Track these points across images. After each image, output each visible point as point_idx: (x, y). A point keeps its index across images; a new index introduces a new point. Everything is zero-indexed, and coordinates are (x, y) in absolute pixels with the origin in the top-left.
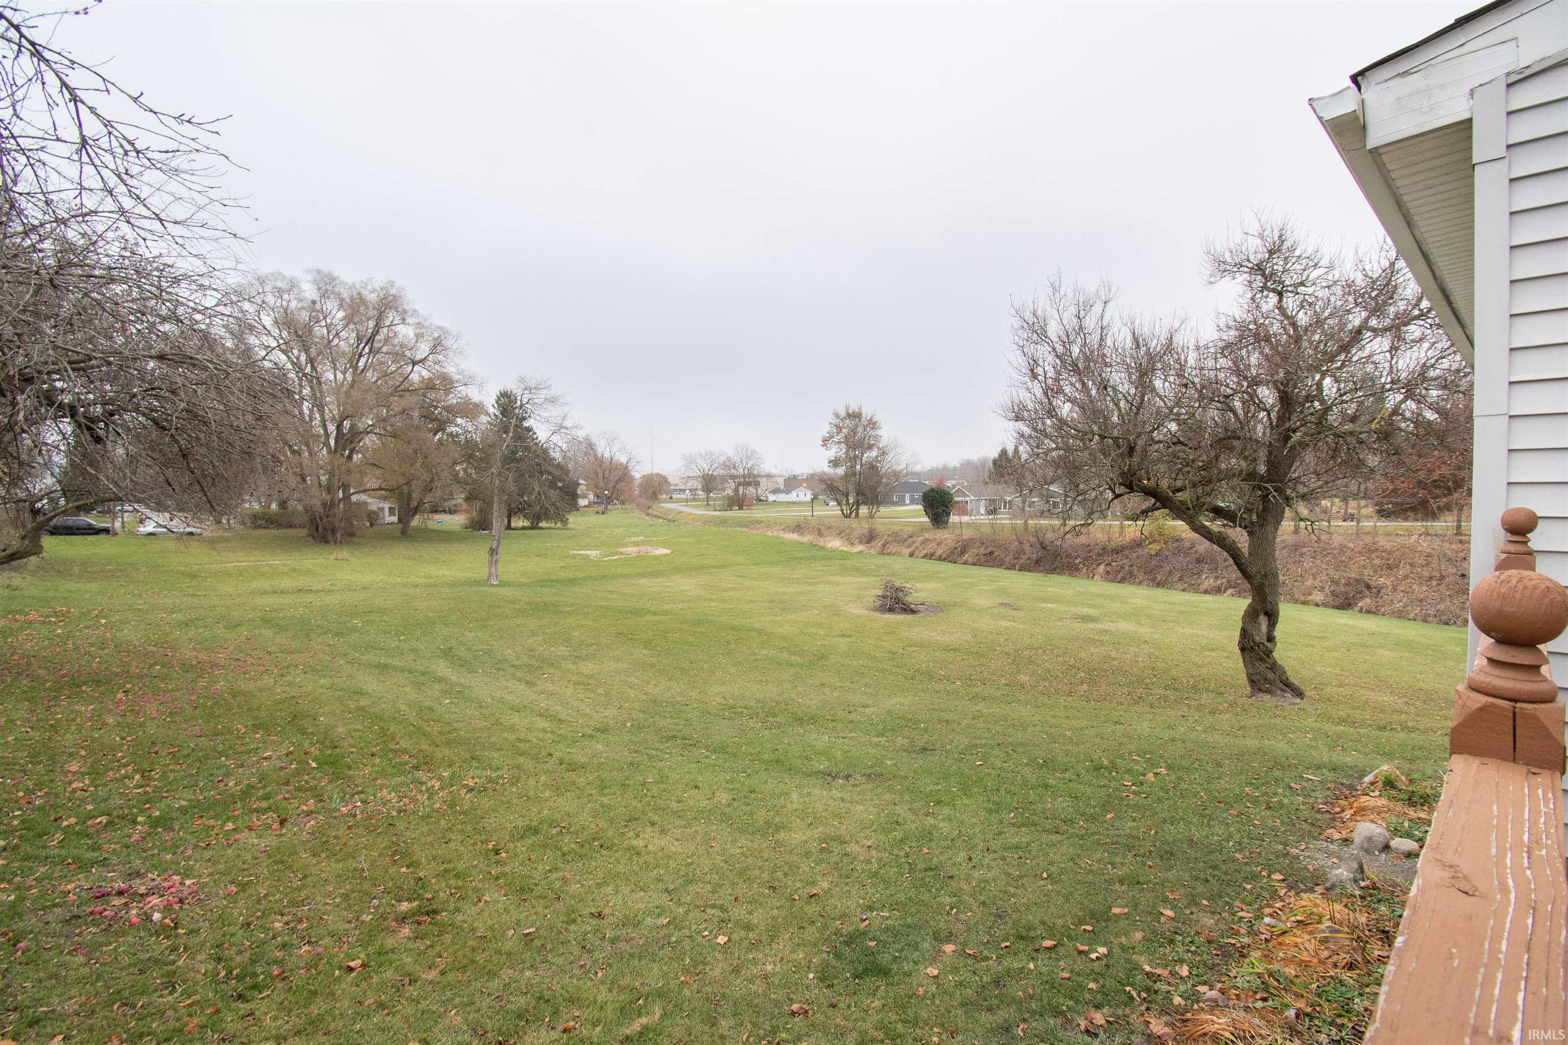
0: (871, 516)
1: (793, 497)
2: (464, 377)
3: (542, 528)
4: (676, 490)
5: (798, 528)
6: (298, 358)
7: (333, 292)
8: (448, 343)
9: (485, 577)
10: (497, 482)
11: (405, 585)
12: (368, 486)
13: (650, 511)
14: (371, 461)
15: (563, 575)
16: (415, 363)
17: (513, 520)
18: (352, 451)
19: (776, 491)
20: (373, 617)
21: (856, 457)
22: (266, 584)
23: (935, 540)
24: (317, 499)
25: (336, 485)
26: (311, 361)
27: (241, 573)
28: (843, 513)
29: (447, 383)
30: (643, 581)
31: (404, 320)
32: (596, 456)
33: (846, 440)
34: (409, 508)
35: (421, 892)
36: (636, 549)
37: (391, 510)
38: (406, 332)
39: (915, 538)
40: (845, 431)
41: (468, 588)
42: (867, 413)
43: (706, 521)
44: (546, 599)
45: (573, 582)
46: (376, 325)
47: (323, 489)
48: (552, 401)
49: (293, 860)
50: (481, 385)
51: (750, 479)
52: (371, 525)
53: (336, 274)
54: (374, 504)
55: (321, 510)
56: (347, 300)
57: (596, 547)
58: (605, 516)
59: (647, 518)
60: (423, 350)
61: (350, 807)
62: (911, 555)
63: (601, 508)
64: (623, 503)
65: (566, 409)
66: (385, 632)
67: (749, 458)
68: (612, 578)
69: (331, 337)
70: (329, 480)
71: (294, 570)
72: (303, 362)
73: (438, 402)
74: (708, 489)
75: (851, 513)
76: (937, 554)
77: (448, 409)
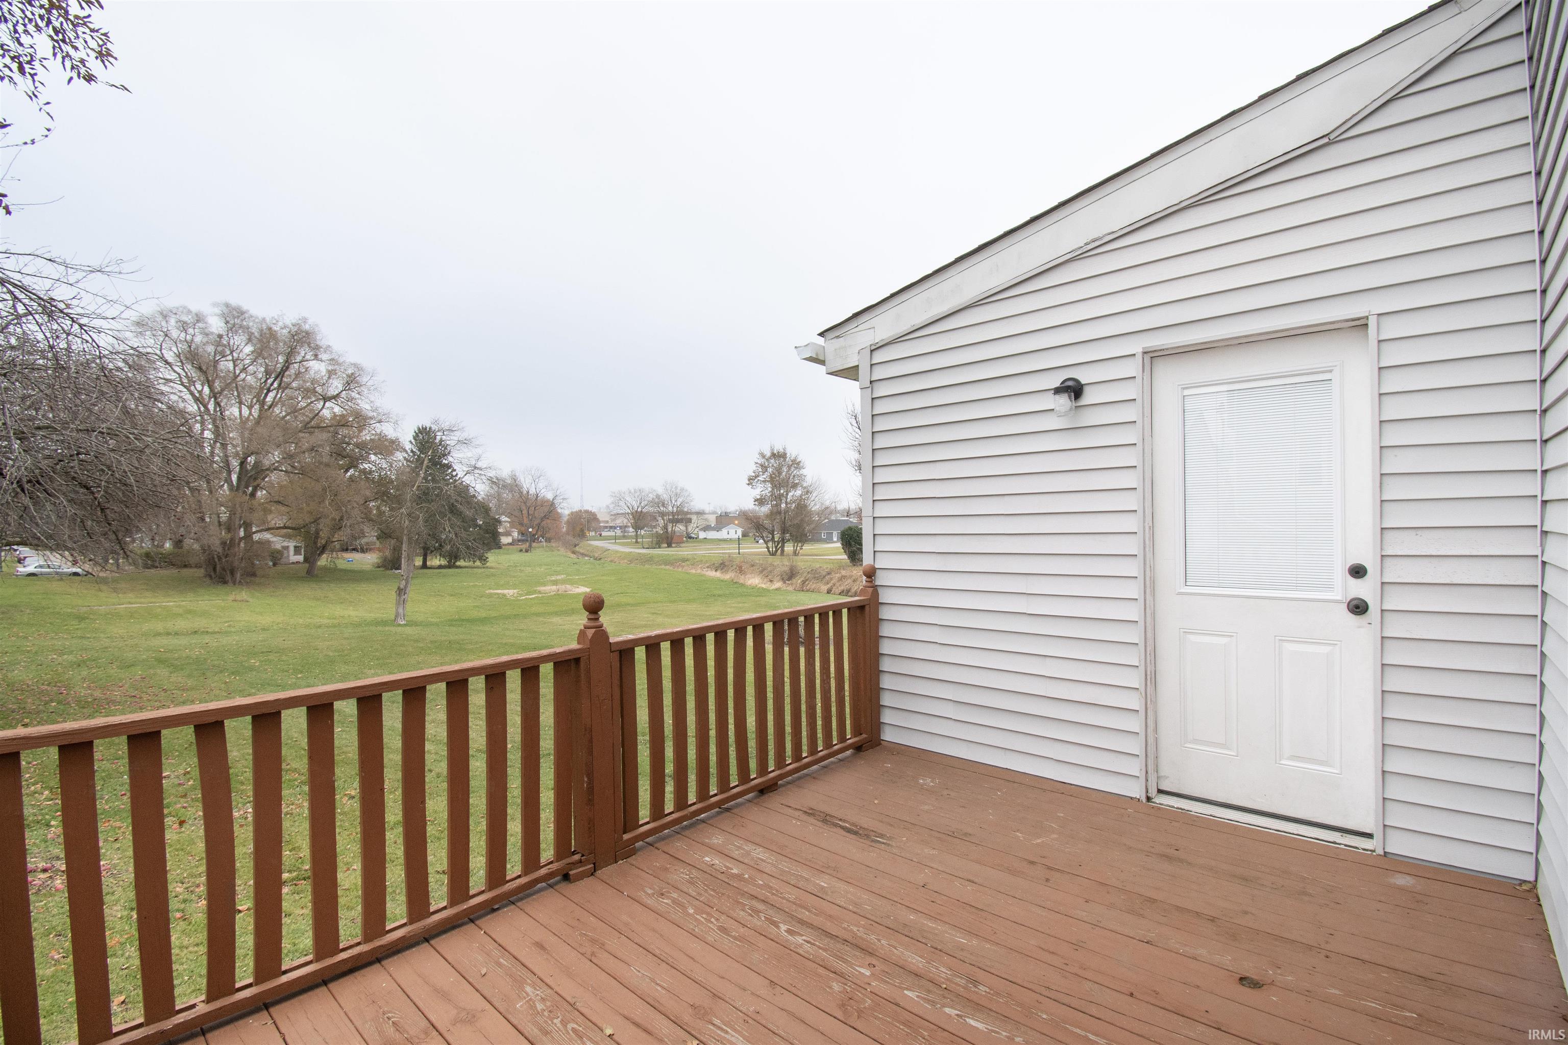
0: (795, 553)
1: (723, 534)
2: (379, 414)
3: (460, 567)
4: (606, 527)
5: (722, 566)
6: (200, 392)
7: (241, 327)
8: (364, 379)
9: (393, 617)
10: (407, 522)
11: (307, 626)
12: (272, 524)
13: (577, 549)
14: (276, 498)
15: (475, 614)
16: (326, 399)
17: (429, 558)
18: (255, 489)
19: (707, 528)
20: (271, 657)
21: (781, 496)
22: (159, 626)
23: (851, 577)
24: (216, 538)
25: (237, 523)
26: (214, 395)
27: (131, 614)
28: (769, 551)
29: (361, 420)
30: (556, 620)
31: (316, 356)
32: (521, 493)
33: (772, 480)
34: (316, 547)
35: (300, 866)
36: (554, 588)
37: (297, 550)
38: (317, 368)
39: (833, 575)
40: (770, 470)
41: (373, 628)
42: (792, 453)
43: (633, 559)
44: (452, 638)
45: (483, 621)
46: (287, 361)
47: (222, 527)
48: (465, 442)
49: (191, 848)
50: (396, 423)
51: (682, 516)
52: (274, 565)
53: (245, 308)
54: (277, 542)
55: (220, 550)
56: (256, 334)
57: (514, 587)
58: (528, 554)
59: (572, 556)
60: (336, 386)
61: (242, 812)
62: (829, 592)
63: (525, 546)
64: (548, 540)
65: (479, 451)
66: (283, 671)
67: (677, 495)
68: (525, 616)
69: (238, 372)
70: (230, 518)
71: (189, 612)
72: (206, 398)
73: (351, 438)
74: (637, 527)
75: (776, 551)
76: (853, 591)
77: (362, 446)
